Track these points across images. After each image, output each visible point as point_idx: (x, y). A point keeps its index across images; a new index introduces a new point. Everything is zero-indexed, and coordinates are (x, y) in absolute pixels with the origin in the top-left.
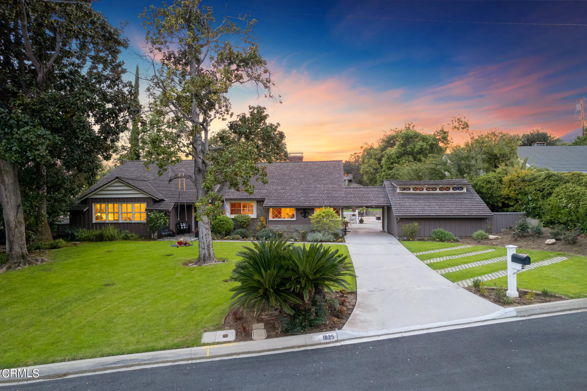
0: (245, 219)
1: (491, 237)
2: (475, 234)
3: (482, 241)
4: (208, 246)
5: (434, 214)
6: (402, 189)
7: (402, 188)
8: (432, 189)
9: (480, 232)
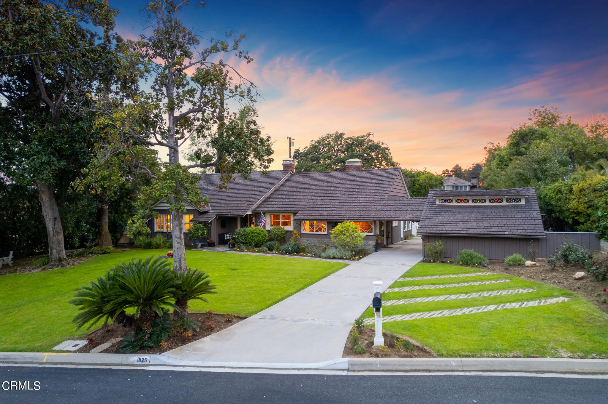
0: (279, 232)
1: (529, 263)
2: (508, 259)
3: (511, 269)
4: (180, 259)
5: (465, 232)
6: (442, 201)
7: (443, 199)
8: (480, 201)
9: (517, 256)
